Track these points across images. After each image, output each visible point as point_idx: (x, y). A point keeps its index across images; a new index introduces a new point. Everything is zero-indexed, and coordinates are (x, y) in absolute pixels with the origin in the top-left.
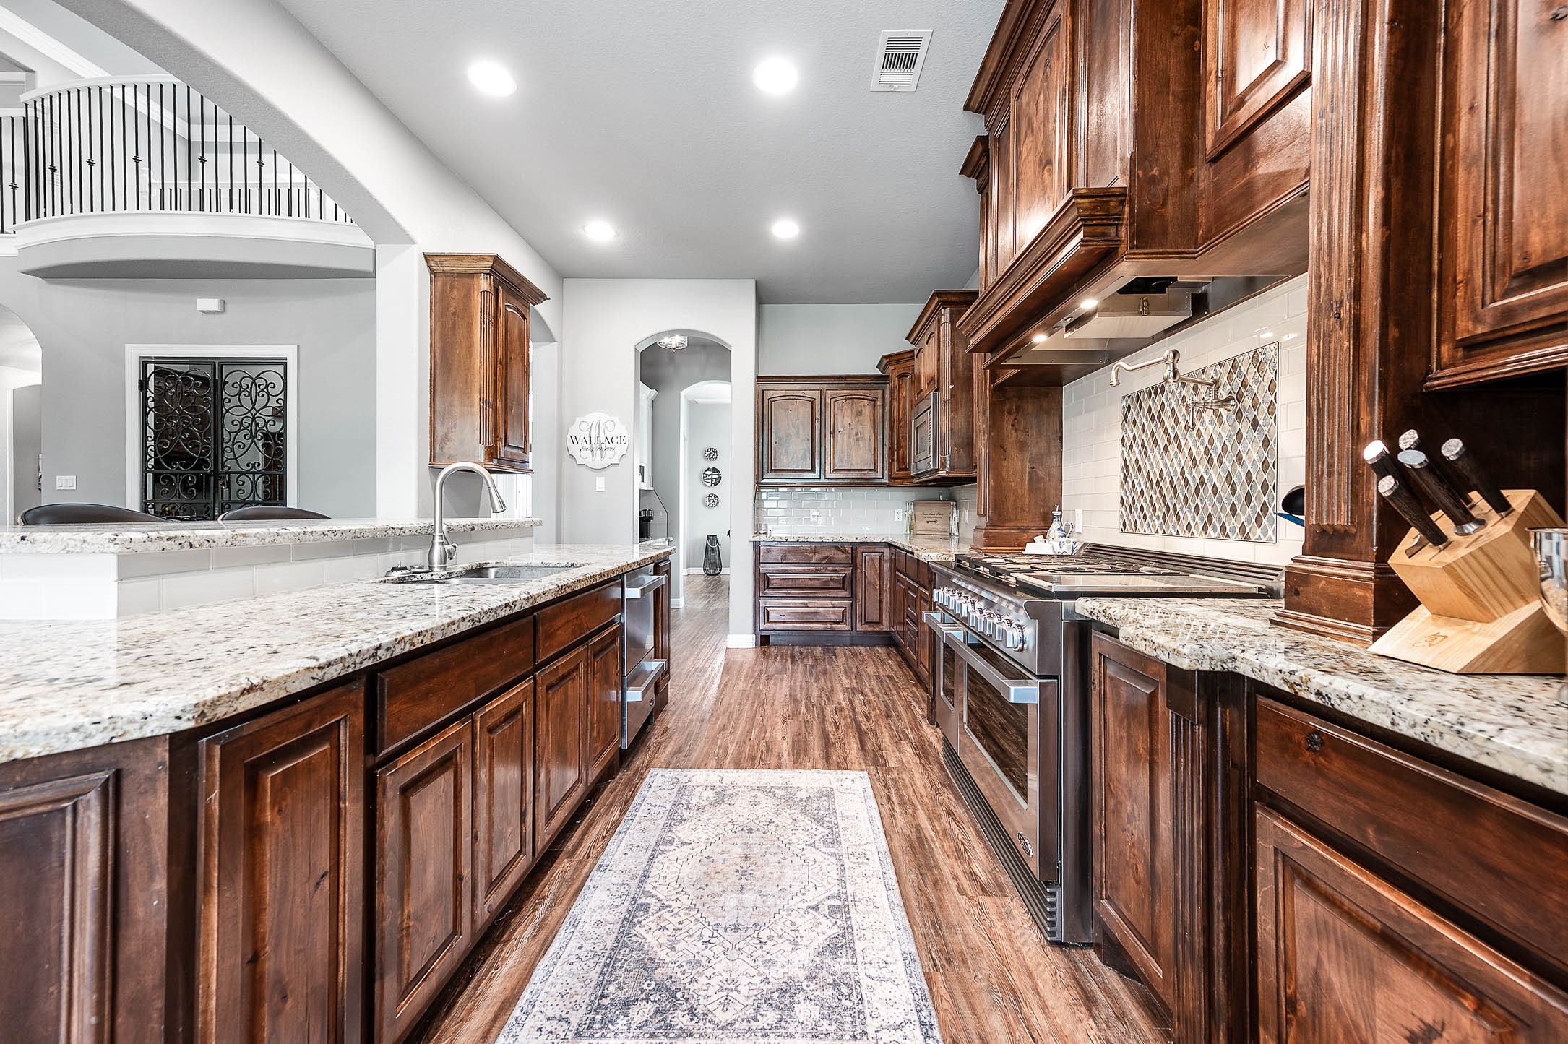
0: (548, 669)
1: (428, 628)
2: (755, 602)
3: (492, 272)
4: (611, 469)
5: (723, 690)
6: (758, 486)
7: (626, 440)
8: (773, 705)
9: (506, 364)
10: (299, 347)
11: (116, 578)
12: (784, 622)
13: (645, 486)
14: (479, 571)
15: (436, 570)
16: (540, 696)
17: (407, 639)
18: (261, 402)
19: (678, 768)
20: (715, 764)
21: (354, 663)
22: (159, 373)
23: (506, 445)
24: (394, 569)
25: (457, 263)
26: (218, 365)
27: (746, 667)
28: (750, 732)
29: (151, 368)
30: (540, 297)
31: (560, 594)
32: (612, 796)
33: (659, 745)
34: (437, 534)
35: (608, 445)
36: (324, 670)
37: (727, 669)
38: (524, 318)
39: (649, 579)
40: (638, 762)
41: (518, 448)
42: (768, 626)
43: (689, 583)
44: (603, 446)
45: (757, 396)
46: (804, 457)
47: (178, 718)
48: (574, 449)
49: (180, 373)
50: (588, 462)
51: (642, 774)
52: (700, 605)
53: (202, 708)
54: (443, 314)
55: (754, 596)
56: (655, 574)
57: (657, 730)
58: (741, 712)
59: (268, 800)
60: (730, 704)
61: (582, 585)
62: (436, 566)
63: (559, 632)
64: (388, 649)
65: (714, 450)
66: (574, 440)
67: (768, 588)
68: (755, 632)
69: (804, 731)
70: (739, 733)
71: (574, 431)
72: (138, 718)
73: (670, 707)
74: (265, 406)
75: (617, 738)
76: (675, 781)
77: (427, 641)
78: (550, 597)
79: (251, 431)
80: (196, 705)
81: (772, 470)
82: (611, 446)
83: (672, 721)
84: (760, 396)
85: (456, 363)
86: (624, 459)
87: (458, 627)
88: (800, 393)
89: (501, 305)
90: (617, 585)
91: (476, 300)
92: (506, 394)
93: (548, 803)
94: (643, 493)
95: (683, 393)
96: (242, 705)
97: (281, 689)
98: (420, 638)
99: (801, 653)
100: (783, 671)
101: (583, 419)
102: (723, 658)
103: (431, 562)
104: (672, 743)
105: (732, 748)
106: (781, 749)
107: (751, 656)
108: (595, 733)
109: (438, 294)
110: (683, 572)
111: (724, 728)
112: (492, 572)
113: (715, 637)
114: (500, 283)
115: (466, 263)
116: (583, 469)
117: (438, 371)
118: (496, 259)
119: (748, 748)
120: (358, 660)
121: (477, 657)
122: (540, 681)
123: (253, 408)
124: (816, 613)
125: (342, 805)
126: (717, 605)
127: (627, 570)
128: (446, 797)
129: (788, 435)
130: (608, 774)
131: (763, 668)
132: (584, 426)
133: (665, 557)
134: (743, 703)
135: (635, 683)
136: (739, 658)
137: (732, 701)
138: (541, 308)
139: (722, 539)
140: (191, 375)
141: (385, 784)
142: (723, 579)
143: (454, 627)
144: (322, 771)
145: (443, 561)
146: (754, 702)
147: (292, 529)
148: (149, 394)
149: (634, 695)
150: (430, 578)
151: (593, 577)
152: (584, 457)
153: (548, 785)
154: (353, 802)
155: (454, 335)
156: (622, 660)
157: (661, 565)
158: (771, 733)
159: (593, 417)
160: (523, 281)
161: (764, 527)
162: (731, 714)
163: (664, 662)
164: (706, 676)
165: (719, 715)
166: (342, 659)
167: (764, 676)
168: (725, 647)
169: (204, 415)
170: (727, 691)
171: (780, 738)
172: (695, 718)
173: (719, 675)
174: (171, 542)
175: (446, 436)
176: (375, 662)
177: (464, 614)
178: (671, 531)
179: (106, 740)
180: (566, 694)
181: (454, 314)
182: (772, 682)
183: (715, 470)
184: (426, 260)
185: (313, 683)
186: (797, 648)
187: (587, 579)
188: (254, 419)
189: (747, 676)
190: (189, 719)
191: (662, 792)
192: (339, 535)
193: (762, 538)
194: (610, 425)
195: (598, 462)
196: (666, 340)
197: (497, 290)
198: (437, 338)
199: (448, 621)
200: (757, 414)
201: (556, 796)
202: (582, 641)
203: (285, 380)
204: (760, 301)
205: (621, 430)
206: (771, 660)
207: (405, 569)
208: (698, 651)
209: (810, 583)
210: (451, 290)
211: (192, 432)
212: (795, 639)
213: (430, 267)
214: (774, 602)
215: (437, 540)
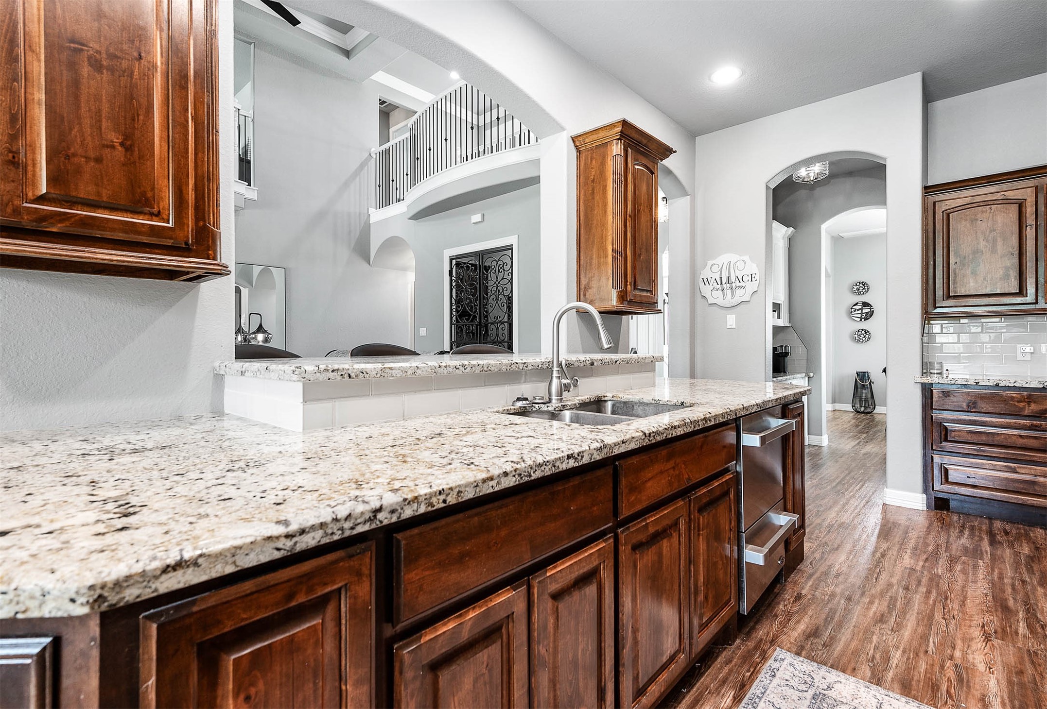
0: (634, 527)
1: (453, 485)
2: (925, 455)
3: (623, 136)
4: (742, 306)
5: (879, 562)
6: (928, 316)
7: (757, 277)
8: (963, 604)
9: (635, 215)
10: (518, 236)
11: (302, 401)
12: (974, 486)
13: (781, 323)
14: (597, 404)
15: (554, 401)
16: (623, 557)
17: (420, 499)
18: (501, 275)
19: (813, 659)
20: (868, 673)
21: (342, 529)
22: (458, 264)
23: (635, 288)
24: (518, 399)
25: (595, 137)
26: (481, 255)
27: (913, 535)
28: (925, 638)
29: (454, 262)
30: (667, 151)
31: (646, 442)
32: (726, 669)
33: (789, 615)
34: (555, 369)
35: (738, 284)
36: (294, 540)
37: (886, 531)
38: (652, 173)
39: (775, 423)
40: (761, 632)
41: (647, 291)
42: (946, 487)
43: (835, 419)
44: (734, 285)
45: (925, 209)
46: (1006, 277)
47: (73, 601)
48: (706, 290)
49: (465, 263)
50: (720, 301)
51: (764, 652)
52: (848, 445)
53: (99, 592)
54: (586, 184)
55: (924, 447)
56: (784, 417)
57: (788, 595)
58: (908, 603)
59: (231, 686)
60: (890, 585)
61: (679, 432)
62: (554, 397)
63: (649, 484)
64: (393, 512)
65: (864, 284)
66: (706, 281)
67: (946, 440)
68: (925, 491)
69: (1029, 670)
70: (907, 633)
71: (706, 273)
72: (38, 594)
73: (804, 566)
74: (503, 279)
75: (733, 602)
76: (809, 680)
77: (452, 500)
78: (633, 446)
79: (496, 296)
80: (92, 588)
81: (949, 297)
82: (742, 284)
83: (807, 587)
84: (929, 212)
85: (595, 222)
86: (755, 295)
87: (498, 483)
88: (999, 196)
89: (630, 165)
90: (731, 429)
91: (610, 164)
92: (635, 243)
93: (636, 678)
94: (777, 330)
95: (824, 227)
96: (166, 584)
97: (227, 563)
98: (442, 497)
99: (1007, 533)
100: (975, 553)
101: (714, 262)
102: (879, 516)
103: (550, 394)
104: (806, 619)
105: (896, 657)
106: (986, 688)
107: (921, 521)
108: (701, 597)
109: (582, 168)
110: (827, 407)
111: (881, 619)
112: (609, 405)
113: (868, 487)
114: (629, 146)
115: (601, 134)
116: (714, 308)
117: (582, 232)
118: (625, 123)
119: (923, 667)
120: (347, 525)
121: (532, 514)
122: (622, 538)
123: (497, 280)
124: (1033, 483)
125: (344, 687)
126: (870, 448)
127: (742, 413)
128: (491, 676)
129: (976, 252)
130: (723, 639)
131: (942, 540)
132: (716, 269)
133: (797, 399)
134: (913, 586)
135: (758, 541)
136: (902, 520)
137: (894, 580)
138: (668, 162)
139: (876, 375)
140: (470, 264)
141: (402, 663)
142: (878, 418)
143: (494, 483)
144: (310, 651)
145: (560, 394)
146: (929, 592)
147: (430, 364)
148: (453, 278)
149: (754, 556)
150: (546, 409)
151: (696, 422)
152: (716, 297)
153: (636, 658)
154: (358, 683)
155: (593, 198)
156: (739, 514)
157: (791, 407)
158: (965, 654)
159: (724, 259)
160: (650, 138)
161: (937, 366)
162: (893, 600)
163: (795, 517)
164: (856, 537)
165: (873, 597)
166: (322, 525)
167: (944, 555)
168: (881, 503)
169: (476, 288)
170: (886, 563)
171: (981, 667)
172: (838, 590)
173: (874, 539)
174: (335, 373)
175: (588, 283)
176: (374, 526)
177: (508, 468)
178: (811, 368)
179: (11, 614)
180: (660, 555)
181: (593, 181)
182: (958, 567)
183: (865, 304)
184: (574, 141)
185: (277, 555)
186: (998, 524)
187: (685, 424)
188: (497, 288)
189: (915, 548)
190: (82, 604)
191: (789, 692)
192: (469, 369)
193: (934, 379)
194: (740, 265)
195: (729, 301)
196: (803, 172)
197: (626, 152)
198: (582, 204)
199: (484, 475)
200: (925, 231)
201: (646, 669)
202: (683, 494)
203: (512, 259)
204: (928, 98)
205: (752, 268)
206: (954, 533)
207: (526, 399)
208: (844, 501)
209: (1021, 442)
210: (591, 161)
211: (470, 299)
212: (995, 509)
213: (576, 146)
214: (955, 459)
215: (555, 374)
